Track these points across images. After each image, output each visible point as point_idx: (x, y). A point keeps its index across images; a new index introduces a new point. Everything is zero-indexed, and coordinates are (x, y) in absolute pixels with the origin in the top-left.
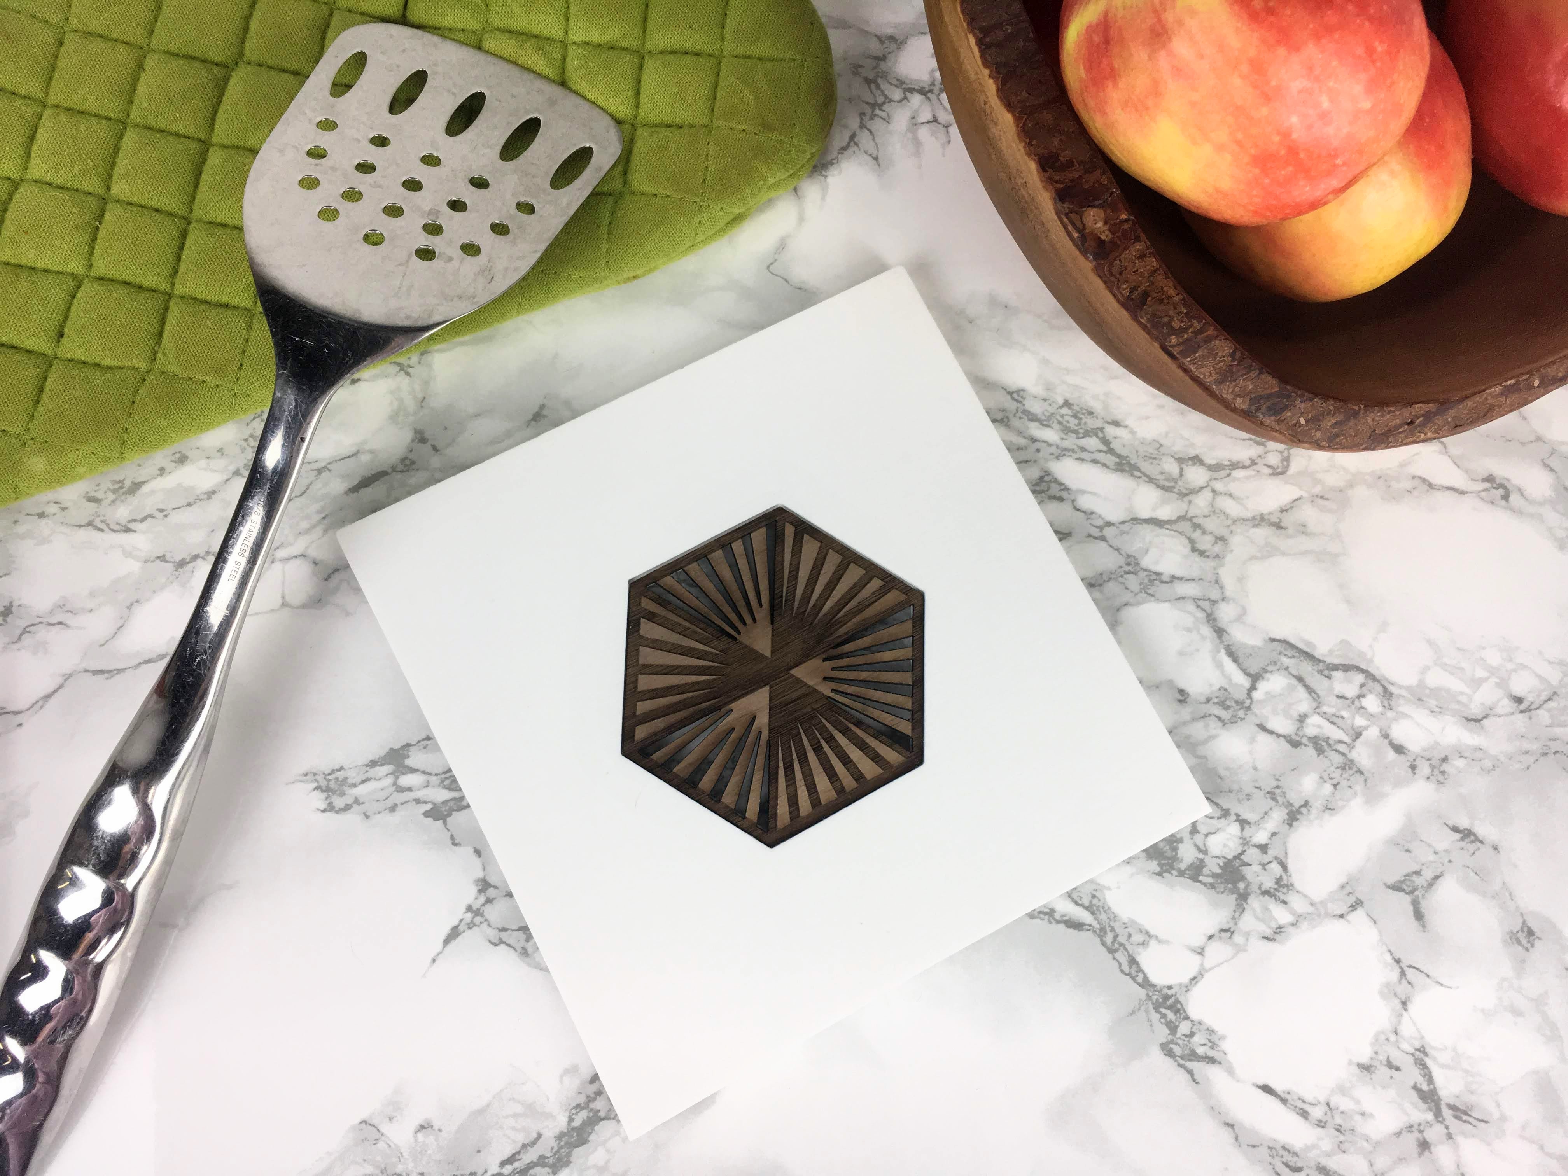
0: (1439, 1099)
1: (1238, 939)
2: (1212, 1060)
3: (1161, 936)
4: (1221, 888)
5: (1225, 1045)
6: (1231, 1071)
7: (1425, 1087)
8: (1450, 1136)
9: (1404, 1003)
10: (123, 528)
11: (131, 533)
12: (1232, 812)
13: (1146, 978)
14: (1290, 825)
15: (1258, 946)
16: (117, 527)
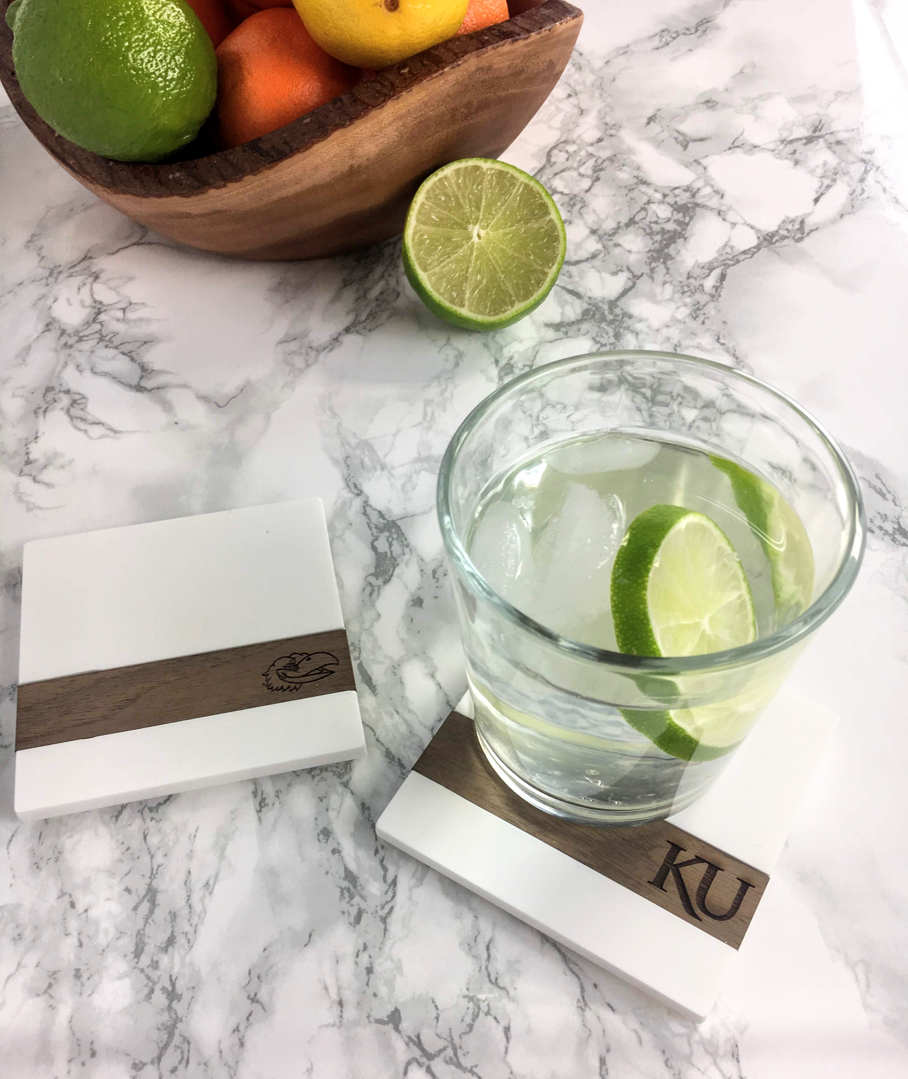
0: (810, 136)
1: (723, 208)
2: (802, 222)
3: (727, 240)
4: (691, 214)
5: (792, 216)
6: (809, 215)
7: (805, 141)
8: (832, 133)
9: (755, 147)
10: (392, 888)
11: (398, 880)
12: (643, 206)
13: (754, 247)
14: (650, 184)
15: (727, 200)
16: (390, 894)
